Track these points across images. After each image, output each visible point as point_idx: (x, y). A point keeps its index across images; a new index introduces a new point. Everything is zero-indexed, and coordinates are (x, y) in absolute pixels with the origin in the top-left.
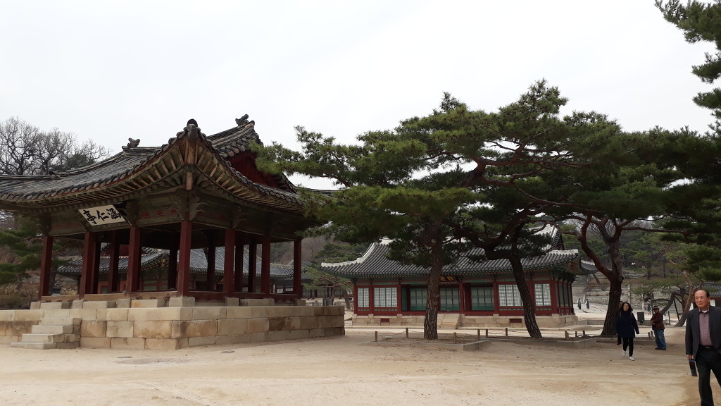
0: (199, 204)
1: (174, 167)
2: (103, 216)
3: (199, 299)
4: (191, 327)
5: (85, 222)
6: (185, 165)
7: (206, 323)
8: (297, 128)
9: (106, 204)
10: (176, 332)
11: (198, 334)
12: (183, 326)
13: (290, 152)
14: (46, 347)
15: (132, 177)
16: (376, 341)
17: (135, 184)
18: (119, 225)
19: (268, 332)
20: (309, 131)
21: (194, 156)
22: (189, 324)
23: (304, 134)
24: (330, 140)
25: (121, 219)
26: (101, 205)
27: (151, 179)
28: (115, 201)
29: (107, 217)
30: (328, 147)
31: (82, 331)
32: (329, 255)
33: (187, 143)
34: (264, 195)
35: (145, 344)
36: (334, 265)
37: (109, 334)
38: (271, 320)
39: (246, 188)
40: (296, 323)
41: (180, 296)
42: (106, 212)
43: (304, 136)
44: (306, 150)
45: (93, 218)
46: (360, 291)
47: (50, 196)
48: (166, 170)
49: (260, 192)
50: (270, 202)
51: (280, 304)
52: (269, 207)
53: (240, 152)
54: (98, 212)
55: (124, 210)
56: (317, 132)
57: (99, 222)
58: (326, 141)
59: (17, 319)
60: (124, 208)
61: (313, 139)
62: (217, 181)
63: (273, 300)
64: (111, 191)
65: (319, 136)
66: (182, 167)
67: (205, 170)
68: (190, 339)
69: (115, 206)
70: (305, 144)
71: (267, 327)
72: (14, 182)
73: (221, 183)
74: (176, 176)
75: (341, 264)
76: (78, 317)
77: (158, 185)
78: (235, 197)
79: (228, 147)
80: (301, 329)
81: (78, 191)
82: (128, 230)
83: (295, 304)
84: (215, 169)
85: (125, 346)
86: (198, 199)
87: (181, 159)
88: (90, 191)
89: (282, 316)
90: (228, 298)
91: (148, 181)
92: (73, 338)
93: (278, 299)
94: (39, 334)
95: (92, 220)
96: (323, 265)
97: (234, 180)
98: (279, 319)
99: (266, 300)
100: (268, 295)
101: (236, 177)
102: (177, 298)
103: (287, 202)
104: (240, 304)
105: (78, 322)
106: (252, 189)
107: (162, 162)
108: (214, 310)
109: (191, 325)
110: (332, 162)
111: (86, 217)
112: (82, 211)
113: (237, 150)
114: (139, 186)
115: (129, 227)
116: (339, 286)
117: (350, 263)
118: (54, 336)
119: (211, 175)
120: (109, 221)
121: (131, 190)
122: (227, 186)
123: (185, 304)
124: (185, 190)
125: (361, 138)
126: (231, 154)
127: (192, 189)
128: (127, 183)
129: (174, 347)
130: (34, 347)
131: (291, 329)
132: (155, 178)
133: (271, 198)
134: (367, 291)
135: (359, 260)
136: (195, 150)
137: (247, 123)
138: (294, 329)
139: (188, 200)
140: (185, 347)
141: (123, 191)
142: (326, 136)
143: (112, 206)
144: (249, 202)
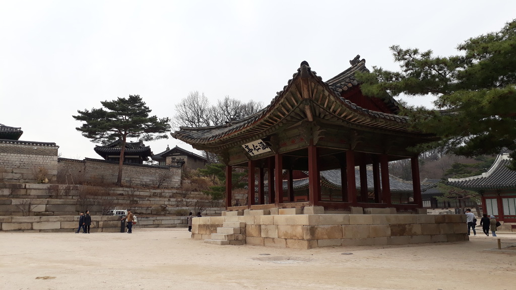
0: (320, 131)
1: (296, 104)
2: (257, 148)
3: (328, 208)
4: (319, 231)
5: (247, 154)
6: (303, 100)
7: (332, 228)
8: (393, 48)
9: (257, 139)
10: (307, 235)
11: (326, 237)
12: (312, 230)
13: (390, 73)
14: (223, 243)
15: (268, 115)
16: (500, 248)
17: (270, 120)
18: (268, 153)
19: (390, 237)
20: (404, 49)
21: (309, 91)
22: (317, 228)
23: (400, 52)
24: (428, 54)
25: (268, 150)
26: (253, 140)
27: (281, 115)
28: (261, 135)
29: (259, 149)
30: (427, 62)
31: (247, 232)
32: (457, 172)
33: (301, 81)
34: (374, 118)
35: (286, 243)
36: (461, 180)
37: (263, 235)
38: (392, 226)
39: (356, 114)
40: (417, 229)
41: (311, 206)
42: (258, 145)
43: (400, 55)
44: (405, 68)
45: (251, 150)
46: (488, 201)
47: (221, 137)
48: (290, 107)
49: (370, 116)
50: (381, 124)
51: (402, 213)
52: (381, 129)
53: (353, 86)
54: (253, 146)
55: (269, 142)
56: (413, 48)
57: (256, 153)
58: (423, 55)
59: (211, 223)
60: (269, 140)
61: (410, 55)
62: (331, 110)
63: (395, 209)
64: (256, 128)
65: (416, 52)
66: (301, 103)
67: (319, 102)
68: (319, 241)
69: (262, 139)
70: (402, 63)
71: (389, 232)
72: (206, 131)
73: (334, 111)
74: (297, 111)
75: (467, 179)
76: (244, 221)
77: (286, 120)
78: (348, 123)
79: (342, 83)
80: (423, 234)
81: (236, 131)
82: (273, 158)
83: (417, 212)
84: (327, 100)
85: (273, 244)
86: (318, 127)
87: (299, 96)
88: (243, 130)
89: (402, 223)
90: (353, 208)
91: (280, 118)
92: (241, 237)
93: (400, 209)
94: (221, 234)
95: (251, 152)
96: (450, 180)
97: (344, 107)
98: (399, 225)
99: (388, 209)
100: (390, 206)
101: (346, 105)
102: (309, 207)
103: (398, 123)
104: (364, 213)
105: (244, 226)
106: (362, 114)
107: (285, 100)
108: (338, 217)
109: (319, 229)
110: (434, 76)
111: (247, 150)
112: (244, 146)
113: (350, 85)
114: (274, 122)
115: (273, 155)
116: (469, 198)
117: (476, 177)
118: (228, 235)
119: (325, 106)
120: (261, 151)
121: (269, 126)
122: (340, 114)
123: (316, 212)
124: (308, 121)
125: (461, 48)
126: (345, 88)
127: (314, 120)
128: (265, 121)
129: (306, 247)
130: (216, 243)
131: (412, 235)
132: (284, 114)
133: (382, 120)
134: (495, 201)
135: (484, 175)
136: (308, 86)
137: (359, 62)
138: (415, 234)
139: (311, 129)
140: (315, 248)
141: (264, 127)
142: (422, 50)
143: (260, 141)
144: (361, 126)
